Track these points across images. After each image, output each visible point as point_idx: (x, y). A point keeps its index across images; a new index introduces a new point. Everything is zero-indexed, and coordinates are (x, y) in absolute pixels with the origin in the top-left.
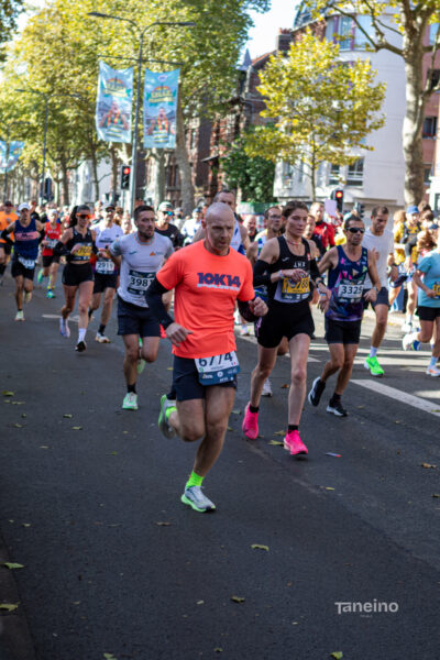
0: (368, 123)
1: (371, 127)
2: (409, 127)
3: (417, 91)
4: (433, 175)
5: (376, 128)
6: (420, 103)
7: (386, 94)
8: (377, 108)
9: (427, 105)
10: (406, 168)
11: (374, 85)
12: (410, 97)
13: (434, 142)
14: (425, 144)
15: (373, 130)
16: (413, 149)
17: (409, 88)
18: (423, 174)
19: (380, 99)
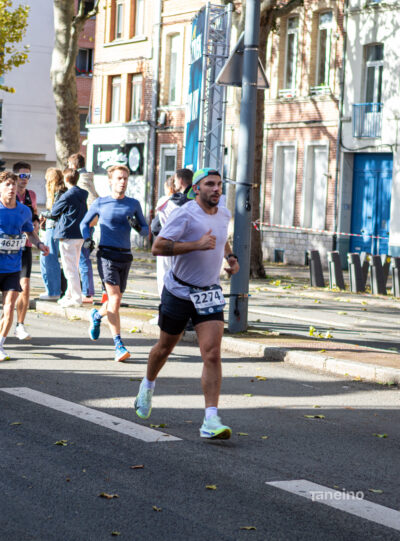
0: (7, 57)
1: (10, 63)
2: (59, 63)
3: (67, 18)
4: (91, 122)
5: (17, 63)
6: (72, 31)
7: (28, 21)
8: (17, 38)
9: (80, 34)
10: (58, 114)
11: (12, 10)
12: (59, 26)
13: (91, 79)
14: (79, 83)
15: (13, 66)
16: (64, 89)
17: (57, 13)
18: (77, 120)
19: (22, 26)
